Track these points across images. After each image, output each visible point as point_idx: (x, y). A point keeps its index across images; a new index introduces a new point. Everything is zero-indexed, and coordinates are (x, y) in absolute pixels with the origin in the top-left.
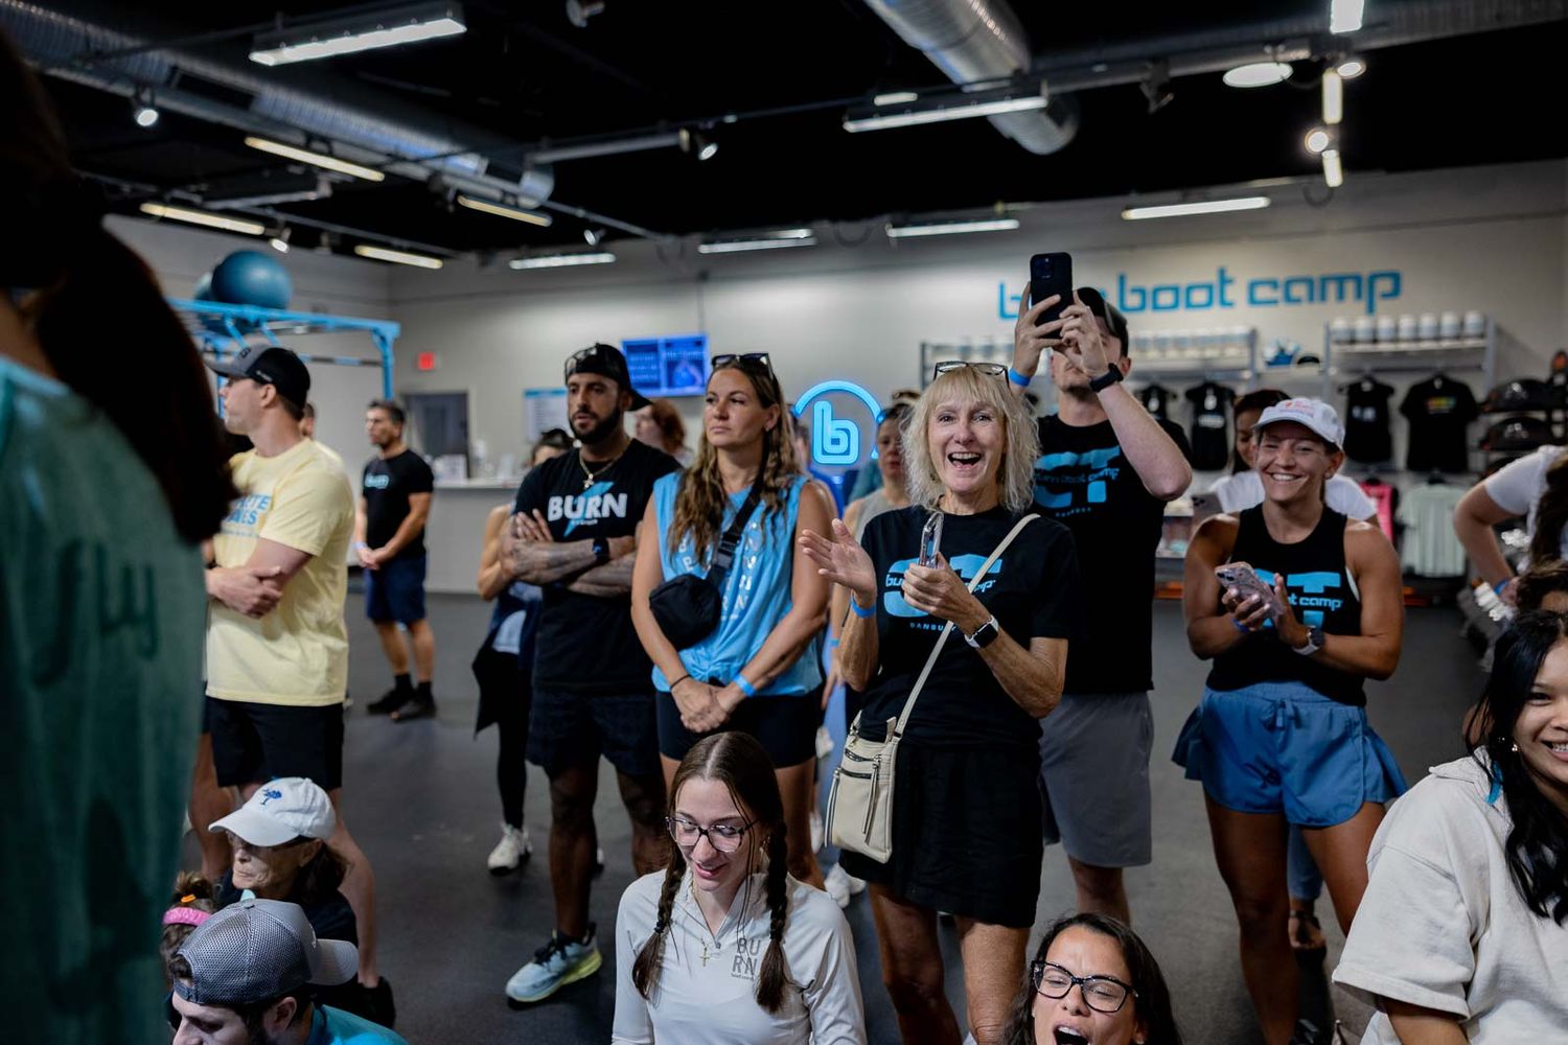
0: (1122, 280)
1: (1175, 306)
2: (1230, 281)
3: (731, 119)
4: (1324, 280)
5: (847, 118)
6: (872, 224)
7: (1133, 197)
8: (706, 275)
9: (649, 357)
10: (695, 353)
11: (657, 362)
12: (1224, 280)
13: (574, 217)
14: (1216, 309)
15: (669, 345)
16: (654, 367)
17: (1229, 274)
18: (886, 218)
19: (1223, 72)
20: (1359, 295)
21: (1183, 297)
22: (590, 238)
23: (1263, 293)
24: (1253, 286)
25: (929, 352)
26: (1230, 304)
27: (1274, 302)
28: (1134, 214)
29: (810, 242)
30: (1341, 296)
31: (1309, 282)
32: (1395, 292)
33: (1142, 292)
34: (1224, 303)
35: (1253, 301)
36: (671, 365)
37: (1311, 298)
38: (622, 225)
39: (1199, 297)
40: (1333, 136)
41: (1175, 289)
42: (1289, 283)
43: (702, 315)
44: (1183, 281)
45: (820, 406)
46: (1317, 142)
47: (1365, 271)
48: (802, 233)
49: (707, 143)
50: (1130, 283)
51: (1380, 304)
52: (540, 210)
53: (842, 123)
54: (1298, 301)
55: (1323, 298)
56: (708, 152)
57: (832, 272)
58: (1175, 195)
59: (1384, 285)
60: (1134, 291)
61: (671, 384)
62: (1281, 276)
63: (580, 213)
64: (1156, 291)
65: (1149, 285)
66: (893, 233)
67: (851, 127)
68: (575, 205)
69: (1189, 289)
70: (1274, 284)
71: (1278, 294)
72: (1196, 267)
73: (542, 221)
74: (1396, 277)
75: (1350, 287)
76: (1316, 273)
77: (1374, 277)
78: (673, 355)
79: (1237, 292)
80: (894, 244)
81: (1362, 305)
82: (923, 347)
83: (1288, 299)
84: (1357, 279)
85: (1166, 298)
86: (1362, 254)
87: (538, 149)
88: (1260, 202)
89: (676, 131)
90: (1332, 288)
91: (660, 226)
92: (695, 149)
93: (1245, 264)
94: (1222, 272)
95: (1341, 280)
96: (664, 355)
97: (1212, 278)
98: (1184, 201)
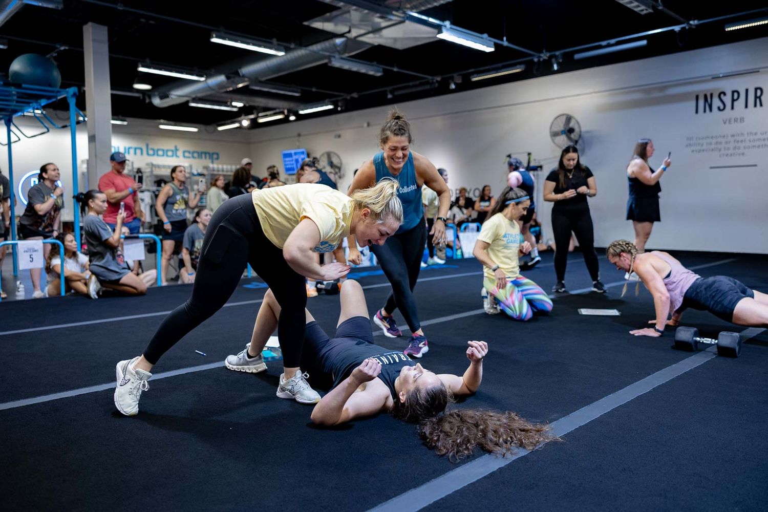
0: (147, 145)
1: (163, 155)
4: (202, 153)
12: (177, 150)
14: (174, 158)
17: (178, 147)
20: (210, 158)
21: (165, 153)
23: (187, 154)
24: (184, 152)
27: (189, 157)
28: (162, 127)
30: (206, 158)
31: (198, 153)
32: (217, 158)
33: (153, 150)
34: (177, 156)
35: (184, 156)
37: (199, 157)
39: (170, 153)
41: (163, 150)
42: (193, 152)
44: (165, 148)
45: (33, 180)
47: (211, 151)
48: (41, 112)
50: (150, 147)
51: (215, 161)
54: (195, 158)
58: (173, 123)
59: (215, 156)
60: (151, 149)
62: (191, 150)
64: (158, 150)
65: (156, 148)
69: (167, 151)
70: (189, 152)
71: (190, 155)
72: (169, 144)
74: (217, 154)
75: (208, 155)
76: (200, 150)
77: (213, 154)
79: (180, 153)
81: (210, 161)
83: (193, 157)
84: (209, 153)
85: (160, 153)
86: (209, 147)
88: (195, 130)
90: (203, 155)
93: (183, 146)
94: (176, 147)
95: (205, 153)
97: (173, 148)
98: (175, 125)
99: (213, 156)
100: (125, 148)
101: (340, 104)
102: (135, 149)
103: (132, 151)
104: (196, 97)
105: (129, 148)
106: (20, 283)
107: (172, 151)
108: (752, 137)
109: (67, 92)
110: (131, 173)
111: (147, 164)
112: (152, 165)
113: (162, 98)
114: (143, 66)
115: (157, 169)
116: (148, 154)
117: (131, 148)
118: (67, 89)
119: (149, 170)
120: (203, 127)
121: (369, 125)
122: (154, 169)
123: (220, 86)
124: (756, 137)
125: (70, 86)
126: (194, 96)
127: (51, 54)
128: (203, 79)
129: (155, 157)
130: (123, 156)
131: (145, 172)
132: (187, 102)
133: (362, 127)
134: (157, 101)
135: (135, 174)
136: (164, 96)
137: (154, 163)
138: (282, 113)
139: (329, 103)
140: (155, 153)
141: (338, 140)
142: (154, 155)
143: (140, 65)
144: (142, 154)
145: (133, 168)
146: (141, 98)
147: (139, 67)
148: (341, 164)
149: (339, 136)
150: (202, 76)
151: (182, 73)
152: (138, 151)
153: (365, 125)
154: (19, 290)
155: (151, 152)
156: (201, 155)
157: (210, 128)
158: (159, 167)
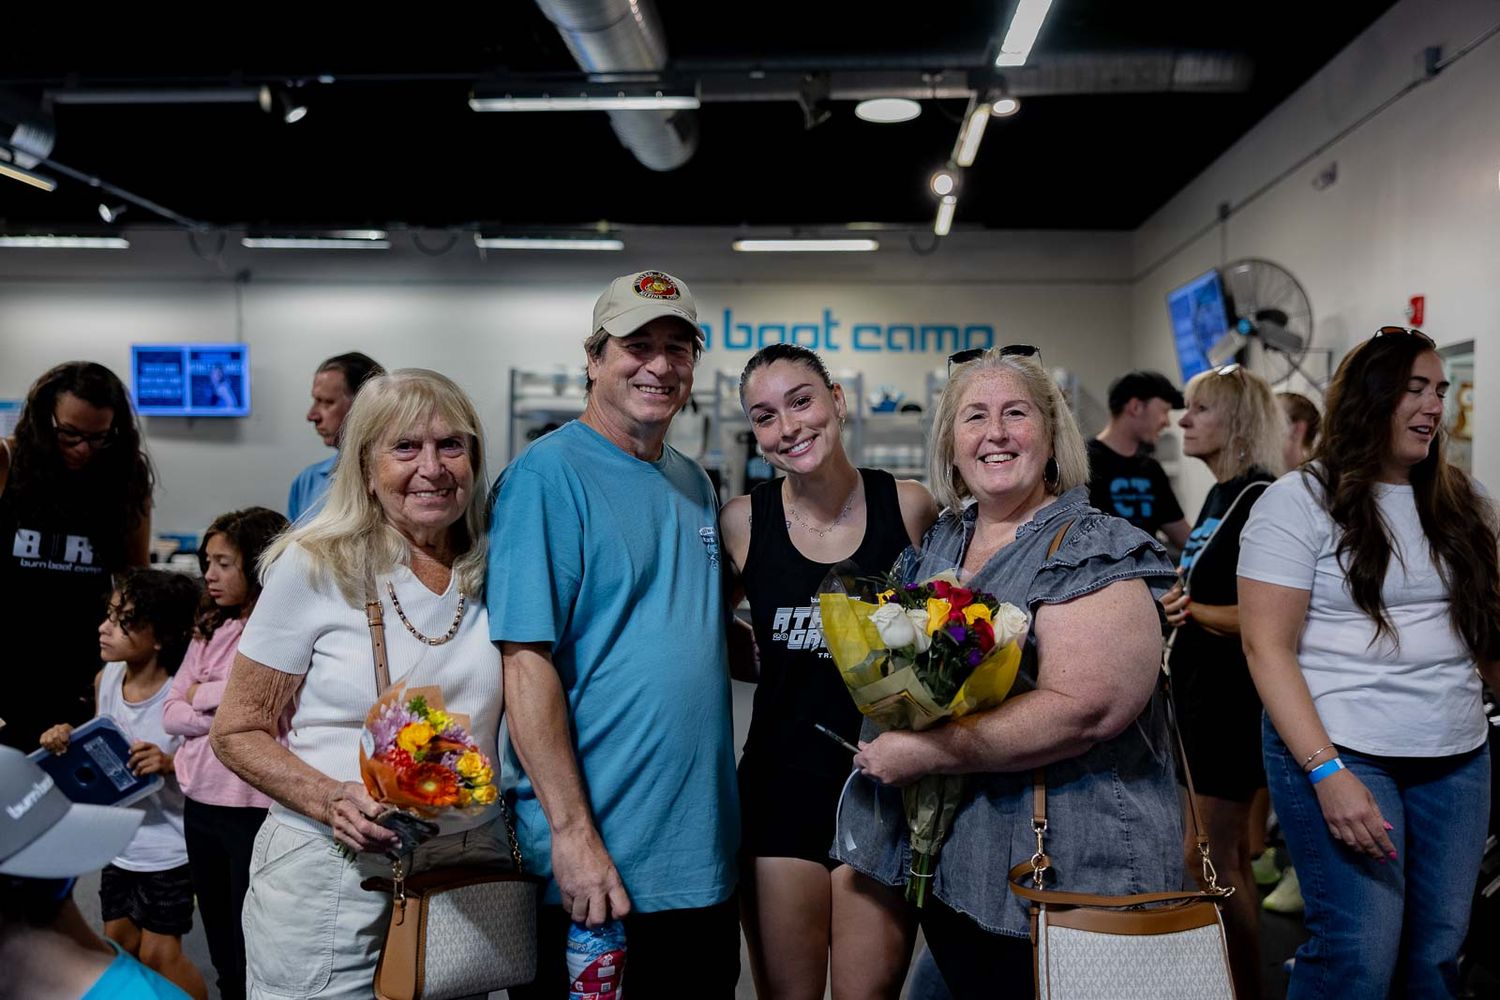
0: (727, 314)
2: (836, 324)
3: (327, 79)
4: (925, 330)
5: (472, 94)
6: (458, 231)
7: (744, 229)
8: (246, 276)
9: (172, 369)
10: (230, 368)
11: (181, 372)
12: (830, 323)
13: (86, 185)
15: (195, 355)
16: (176, 381)
17: (835, 316)
18: (476, 225)
19: (856, 103)
20: (955, 347)
21: (788, 337)
22: (106, 214)
23: (867, 338)
24: (857, 330)
25: (518, 380)
26: (836, 348)
27: (876, 348)
28: (745, 246)
29: (384, 245)
30: (939, 346)
31: (910, 330)
32: (989, 346)
33: (747, 328)
34: (829, 348)
35: (857, 346)
36: (199, 381)
37: (912, 347)
38: (147, 204)
39: (805, 338)
40: (957, 180)
41: (781, 328)
42: (892, 330)
43: (240, 323)
44: (789, 322)
46: (943, 184)
47: (962, 323)
48: (374, 235)
49: (296, 106)
50: (736, 319)
52: (40, 170)
53: (468, 100)
54: (899, 348)
55: (923, 347)
56: (296, 115)
57: (407, 283)
58: (787, 230)
59: (978, 339)
60: (741, 327)
61: (196, 403)
62: (884, 323)
63: (95, 182)
64: (763, 329)
65: (755, 323)
66: (482, 243)
67: (476, 105)
68: (91, 173)
69: (795, 329)
70: (877, 330)
71: (881, 341)
73: (46, 185)
74: (988, 331)
75: (948, 338)
76: (917, 322)
77: (969, 329)
78: (201, 368)
79: (841, 336)
80: (483, 255)
82: (513, 373)
83: (891, 346)
84: (954, 330)
85: (771, 338)
87: (60, 87)
88: (868, 245)
89: (256, 86)
90: (931, 338)
91: (197, 210)
92: (280, 110)
94: (827, 314)
95: (940, 331)
96: (189, 368)
97: (817, 319)
98: (795, 237)
99: (968, 340)
107: (815, 328)
116: (729, 345)
120: (902, 233)
142: (747, 346)
155: (739, 337)
156: (920, 336)
157: (924, 233)
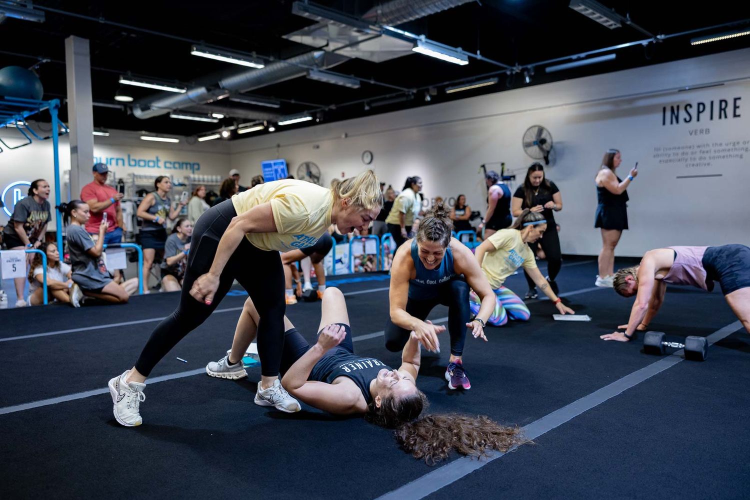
0: (129, 156)
1: (145, 166)
4: (183, 163)
7: (145, 133)
12: (158, 160)
14: (156, 168)
17: (159, 158)
20: (191, 168)
21: (147, 163)
23: (168, 165)
24: (165, 163)
26: (160, 167)
27: (170, 168)
28: (144, 138)
30: (187, 168)
31: (179, 163)
33: (135, 160)
34: (158, 167)
35: (165, 167)
37: (180, 168)
39: (151, 164)
41: (145, 161)
42: (175, 163)
44: (147, 159)
45: (15, 190)
47: (192, 162)
48: (23, 124)
50: (132, 157)
51: (196, 171)
54: (177, 168)
55: (183, 168)
58: (154, 134)
59: (196, 167)
60: (133, 160)
62: (173, 160)
64: (139, 161)
65: (137, 159)
69: (149, 161)
70: (170, 163)
71: (172, 166)
72: (150, 155)
74: (198, 164)
75: (188, 166)
76: (181, 161)
77: (194, 164)
79: (161, 164)
81: (191, 171)
83: (175, 168)
84: (190, 164)
85: (142, 163)
88: (176, 141)
90: (184, 166)
93: (164, 157)
95: (186, 164)
97: (155, 159)
98: (157, 136)
99: (194, 167)
100: (107, 159)
101: (318, 115)
102: (117, 160)
103: (114, 162)
104: (177, 109)
105: (111, 159)
106: (3, 292)
107: (154, 162)
108: (717, 148)
109: (49, 104)
110: (113, 184)
111: (129, 175)
112: (134, 175)
113: (143, 110)
114: (125, 79)
115: (139, 180)
116: (130, 165)
117: (113, 159)
118: (50, 101)
119: (131, 180)
120: (183, 138)
121: (346, 136)
122: (135, 179)
123: (201, 98)
124: (721, 148)
125: (52, 98)
126: (175, 108)
127: (34, 66)
128: (183, 91)
129: (137, 167)
130: (105, 167)
131: (127, 182)
132: (169, 114)
133: (340, 137)
134: (138, 113)
135: (117, 184)
136: (145, 108)
137: (136, 173)
138: (262, 124)
139: (308, 115)
140: (137, 163)
141: (317, 150)
142: (135, 165)
143: (122, 78)
144: (124, 164)
145: (115, 178)
146: (123, 109)
147: (120, 79)
148: (320, 173)
149: (318, 147)
150: (182, 88)
151: (163, 85)
152: (120, 162)
153: (343, 136)
154: (2, 299)
155: (132, 163)
156: (182, 165)
157: (191, 139)
158: (140, 177)
